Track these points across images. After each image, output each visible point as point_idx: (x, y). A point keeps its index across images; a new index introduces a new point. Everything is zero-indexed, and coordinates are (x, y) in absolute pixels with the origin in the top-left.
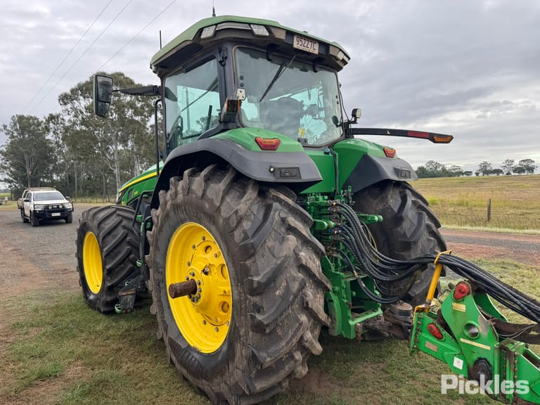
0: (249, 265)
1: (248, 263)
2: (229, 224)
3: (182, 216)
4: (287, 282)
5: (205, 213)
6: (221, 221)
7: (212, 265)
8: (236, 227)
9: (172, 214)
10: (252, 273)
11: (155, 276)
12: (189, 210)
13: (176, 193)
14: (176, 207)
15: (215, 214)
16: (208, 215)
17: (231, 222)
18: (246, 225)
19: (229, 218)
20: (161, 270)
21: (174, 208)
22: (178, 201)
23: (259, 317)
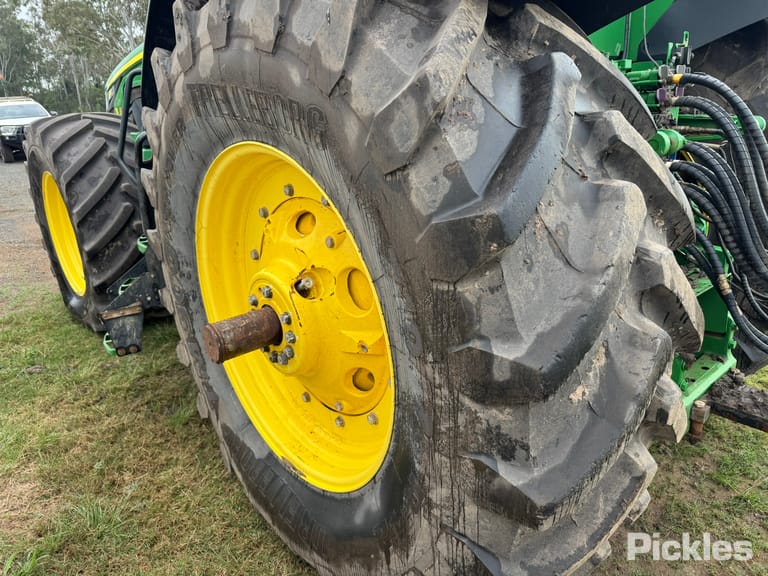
0: (471, 298)
1: (470, 290)
2: (388, 141)
3: (219, 122)
4: (608, 354)
5: (289, 105)
6: (352, 130)
7: (320, 270)
8: (418, 151)
9: (191, 118)
10: (485, 327)
11: (176, 282)
12: (238, 102)
13: (194, 48)
14: (199, 93)
15: (327, 107)
16: (301, 110)
17: (393, 130)
18: (459, 143)
19: (387, 116)
20: (186, 269)
21: (194, 98)
22: (203, 76)
23: (511, 476)
